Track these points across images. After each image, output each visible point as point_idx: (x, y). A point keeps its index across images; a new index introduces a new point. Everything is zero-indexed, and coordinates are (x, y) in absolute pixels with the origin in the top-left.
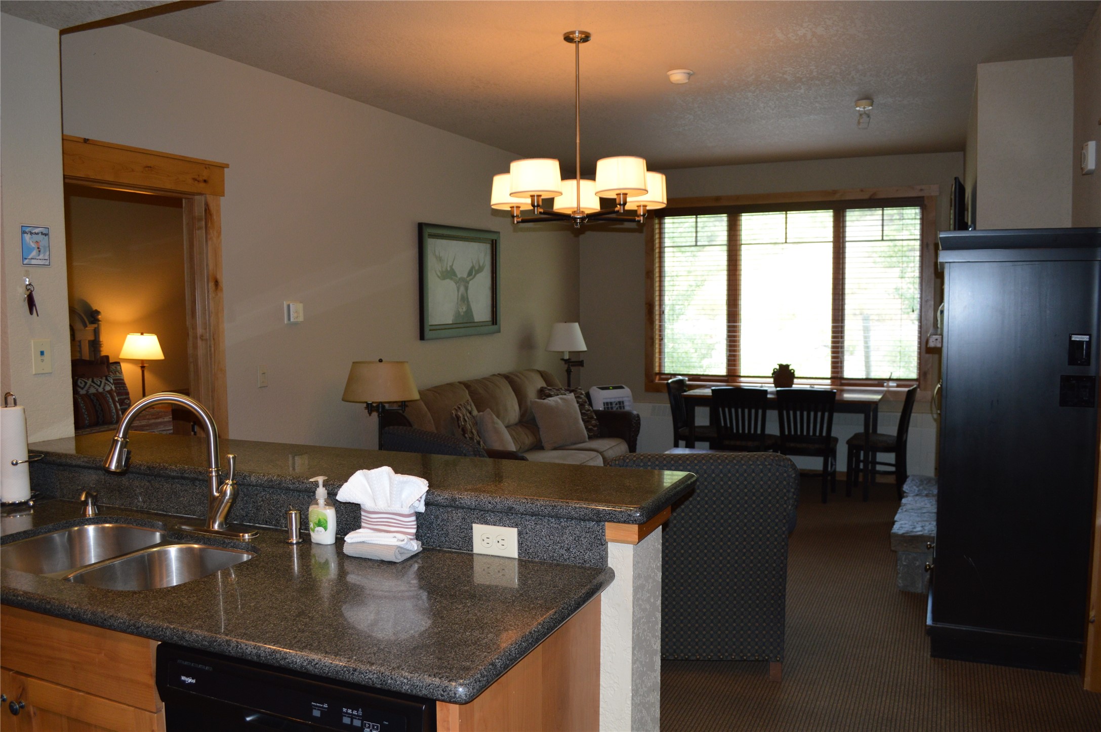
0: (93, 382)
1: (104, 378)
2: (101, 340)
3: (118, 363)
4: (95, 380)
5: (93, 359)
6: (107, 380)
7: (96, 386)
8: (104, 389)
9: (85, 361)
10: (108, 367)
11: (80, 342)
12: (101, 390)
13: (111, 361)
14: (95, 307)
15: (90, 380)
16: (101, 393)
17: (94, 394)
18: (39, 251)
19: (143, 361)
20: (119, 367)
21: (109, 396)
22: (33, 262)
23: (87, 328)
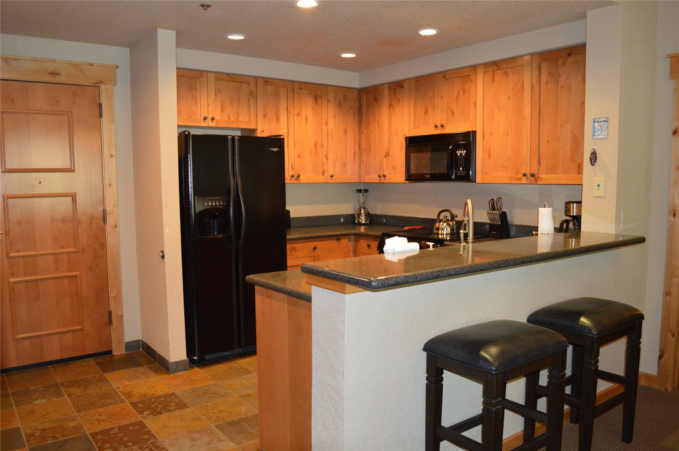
18: (602, 131)
22: (599, 137)
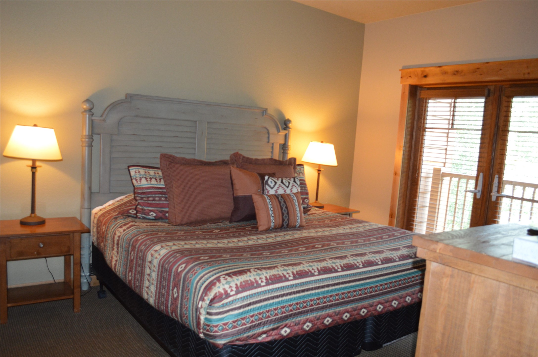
0: (282, 182)
1: (292, 179)
2: (289, 144)
3: (301, 165)
4: (284, 181)
5: (281, 159)
6: (295, 181)
7: (285, 187)
8: (291, 191)
9: (275, 160)
10: (295, 168)
11: (273, 144)
12: (288, 191)
13: (298, 163)
14: (287, 117)
15: (280, 179)
16: (288, 195)
17: (282, 196)
19: (320, 166)
20: (302, 169)
21: (295, 198)
23: (279, 133)
